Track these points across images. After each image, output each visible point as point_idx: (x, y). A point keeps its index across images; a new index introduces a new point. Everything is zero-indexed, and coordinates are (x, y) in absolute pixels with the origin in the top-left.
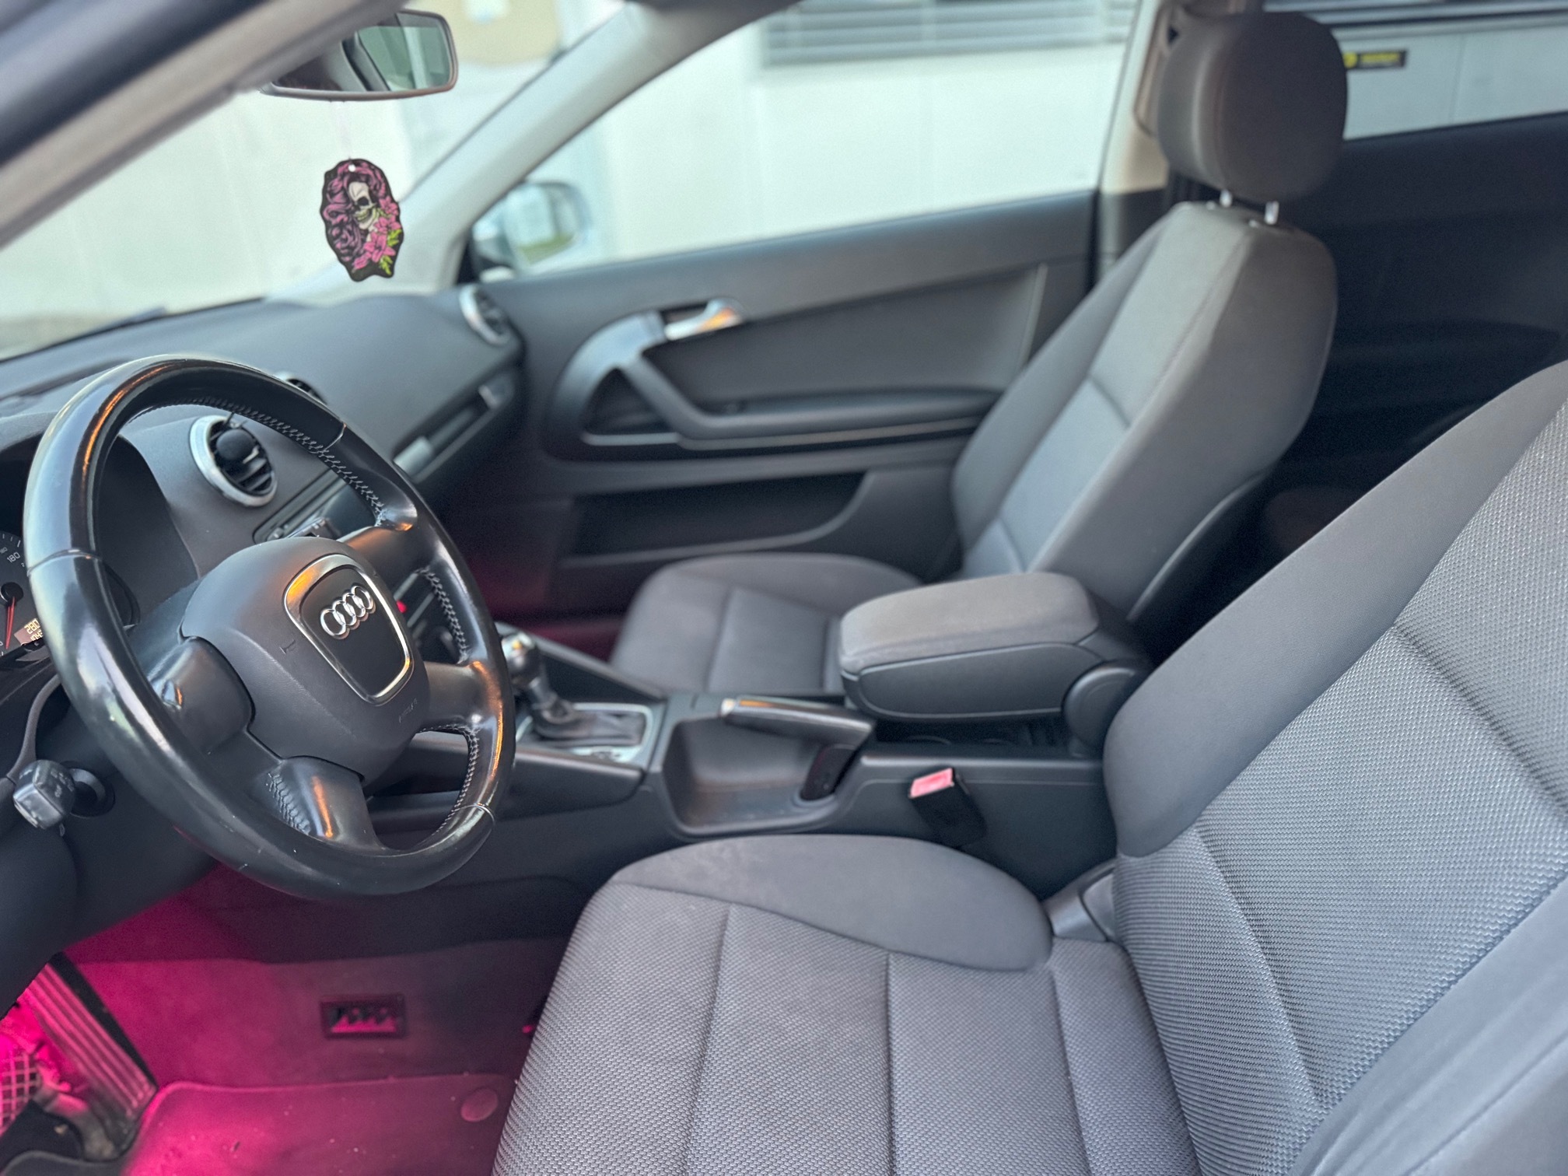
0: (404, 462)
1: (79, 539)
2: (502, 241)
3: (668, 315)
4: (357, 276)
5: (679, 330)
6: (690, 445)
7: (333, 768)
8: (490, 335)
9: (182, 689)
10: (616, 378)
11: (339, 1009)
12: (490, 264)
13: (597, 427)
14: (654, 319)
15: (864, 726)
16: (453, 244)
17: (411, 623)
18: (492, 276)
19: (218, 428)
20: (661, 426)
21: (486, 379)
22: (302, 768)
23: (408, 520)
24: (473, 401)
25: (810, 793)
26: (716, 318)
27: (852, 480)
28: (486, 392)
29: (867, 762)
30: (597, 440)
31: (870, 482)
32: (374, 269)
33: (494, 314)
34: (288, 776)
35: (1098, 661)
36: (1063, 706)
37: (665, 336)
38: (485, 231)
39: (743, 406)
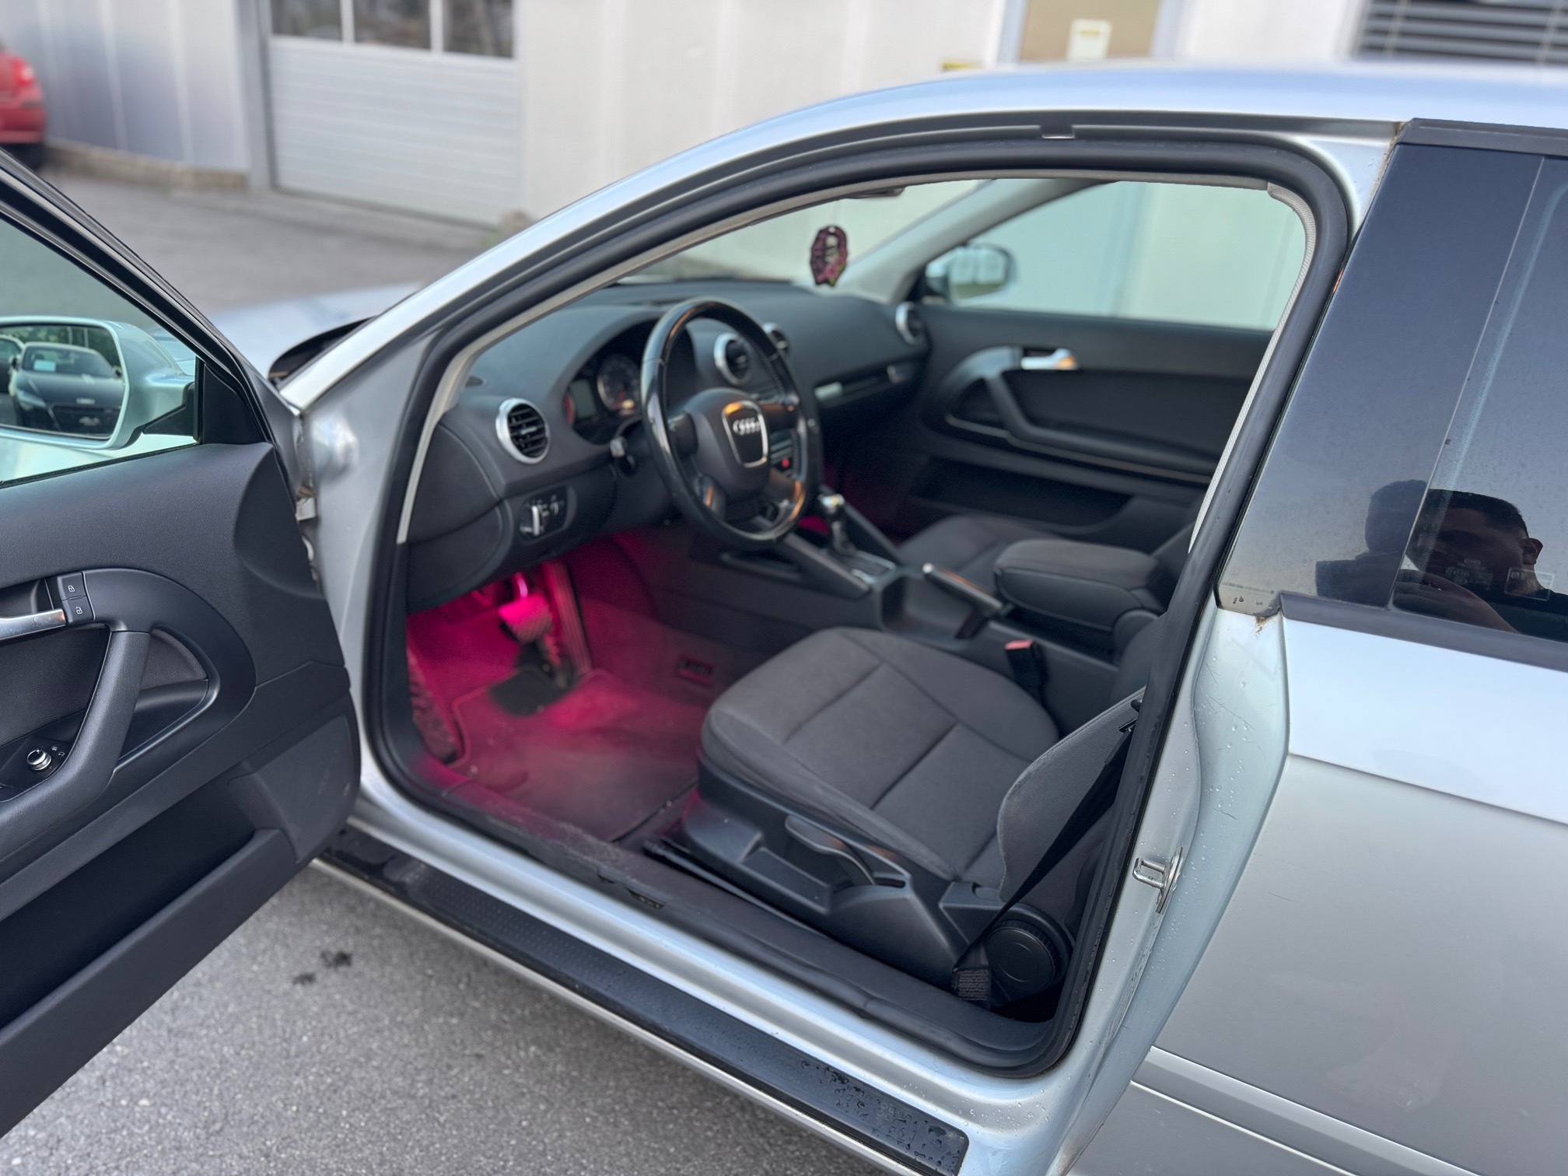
0: (824, 392)
1: (663, 357)
2: (945, 280)
3: (1028, 352)
4: (818, 283)
5: (1031, 363)
6: (1014, 442)
7: (719, 487)
8: (909, 338)
9: (676, 428)
10: (980, 386)
11: (689, 663)
12: (932, 293)
13: (959, 414)
14: (1018, 352)
15: (996, 604)
16: (908, 276)
17: (774, 448)
18: (928, 301)
19: (731, 342)
20: (1000, 425)
21: (897, 362)
22: (707, 480)
23: (792, 404)
24: (880, 372)
25: (960, 636)
26: (1060, 360)
27: (1123, 499)
28: (892, 372)
29: (994, 626)
30: (953, 421)
31: (1134, 506)
32: (826, 281)
33: (918, 325)
34: (701, 482)
35: (1138, 605)
36: (1113, 626)
37: (1020, 366)
38: (935, 270)
39: (1061, 426)
